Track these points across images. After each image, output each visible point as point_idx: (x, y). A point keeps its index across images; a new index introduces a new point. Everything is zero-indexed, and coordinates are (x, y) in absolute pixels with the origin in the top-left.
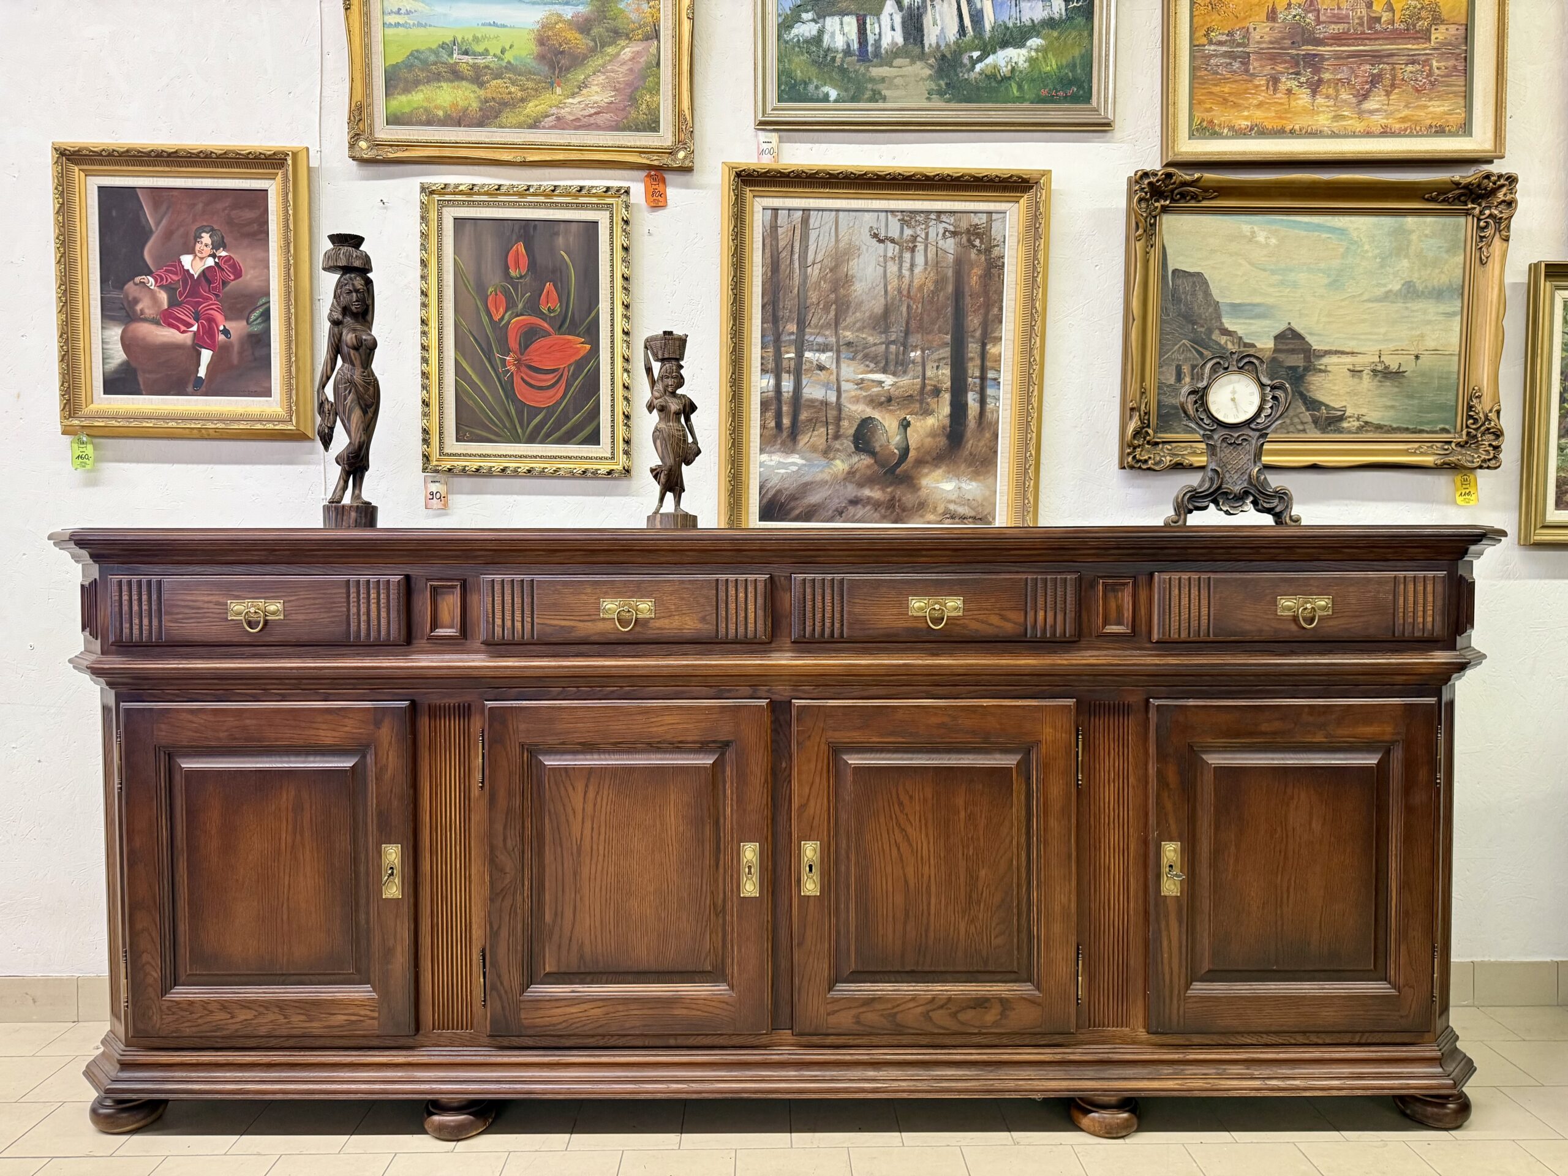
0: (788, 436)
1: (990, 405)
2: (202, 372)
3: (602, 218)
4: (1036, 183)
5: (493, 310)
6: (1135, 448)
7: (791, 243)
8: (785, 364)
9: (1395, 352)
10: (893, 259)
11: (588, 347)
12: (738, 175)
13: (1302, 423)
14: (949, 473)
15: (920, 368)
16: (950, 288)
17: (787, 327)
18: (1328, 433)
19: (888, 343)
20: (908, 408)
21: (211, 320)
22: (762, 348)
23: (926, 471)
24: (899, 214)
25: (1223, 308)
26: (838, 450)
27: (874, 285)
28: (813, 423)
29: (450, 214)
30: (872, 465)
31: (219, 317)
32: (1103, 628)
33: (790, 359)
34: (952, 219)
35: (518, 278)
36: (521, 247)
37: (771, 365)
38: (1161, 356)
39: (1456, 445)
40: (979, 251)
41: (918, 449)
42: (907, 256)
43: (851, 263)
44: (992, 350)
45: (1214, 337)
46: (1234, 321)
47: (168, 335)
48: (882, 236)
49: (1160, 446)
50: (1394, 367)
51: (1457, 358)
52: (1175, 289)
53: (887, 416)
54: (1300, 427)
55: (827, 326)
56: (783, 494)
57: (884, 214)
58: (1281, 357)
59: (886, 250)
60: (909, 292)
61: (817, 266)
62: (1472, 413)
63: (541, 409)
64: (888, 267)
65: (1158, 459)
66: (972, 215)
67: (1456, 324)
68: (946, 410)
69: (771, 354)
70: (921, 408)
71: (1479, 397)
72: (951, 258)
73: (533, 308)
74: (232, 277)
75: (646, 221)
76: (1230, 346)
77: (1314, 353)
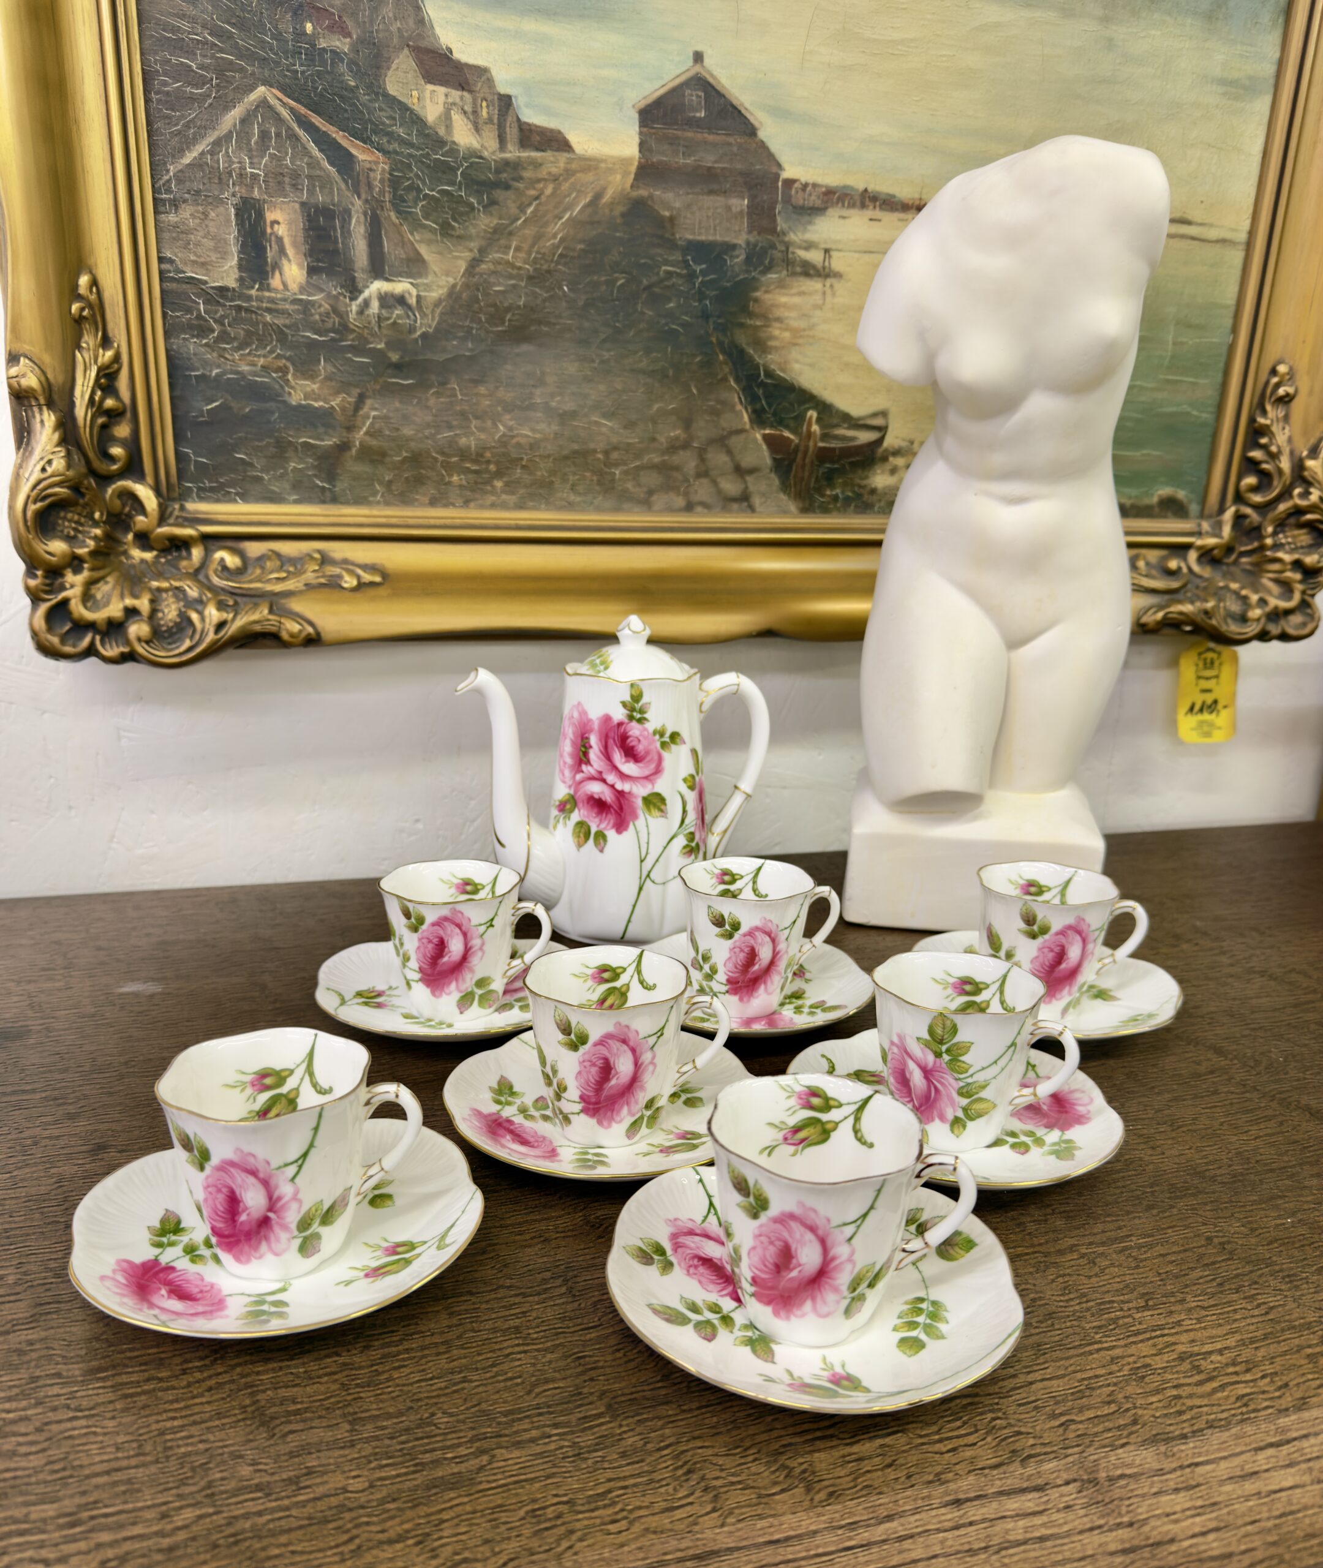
13: (740, 471)
18: (825, 510)
38: (157, 152)
45: (392, 89)
58: (665, 201)
62: (1256, 454)
65: (170, 612)
71: (1286, 400)
76: (463, 136)
77: (787, 199)
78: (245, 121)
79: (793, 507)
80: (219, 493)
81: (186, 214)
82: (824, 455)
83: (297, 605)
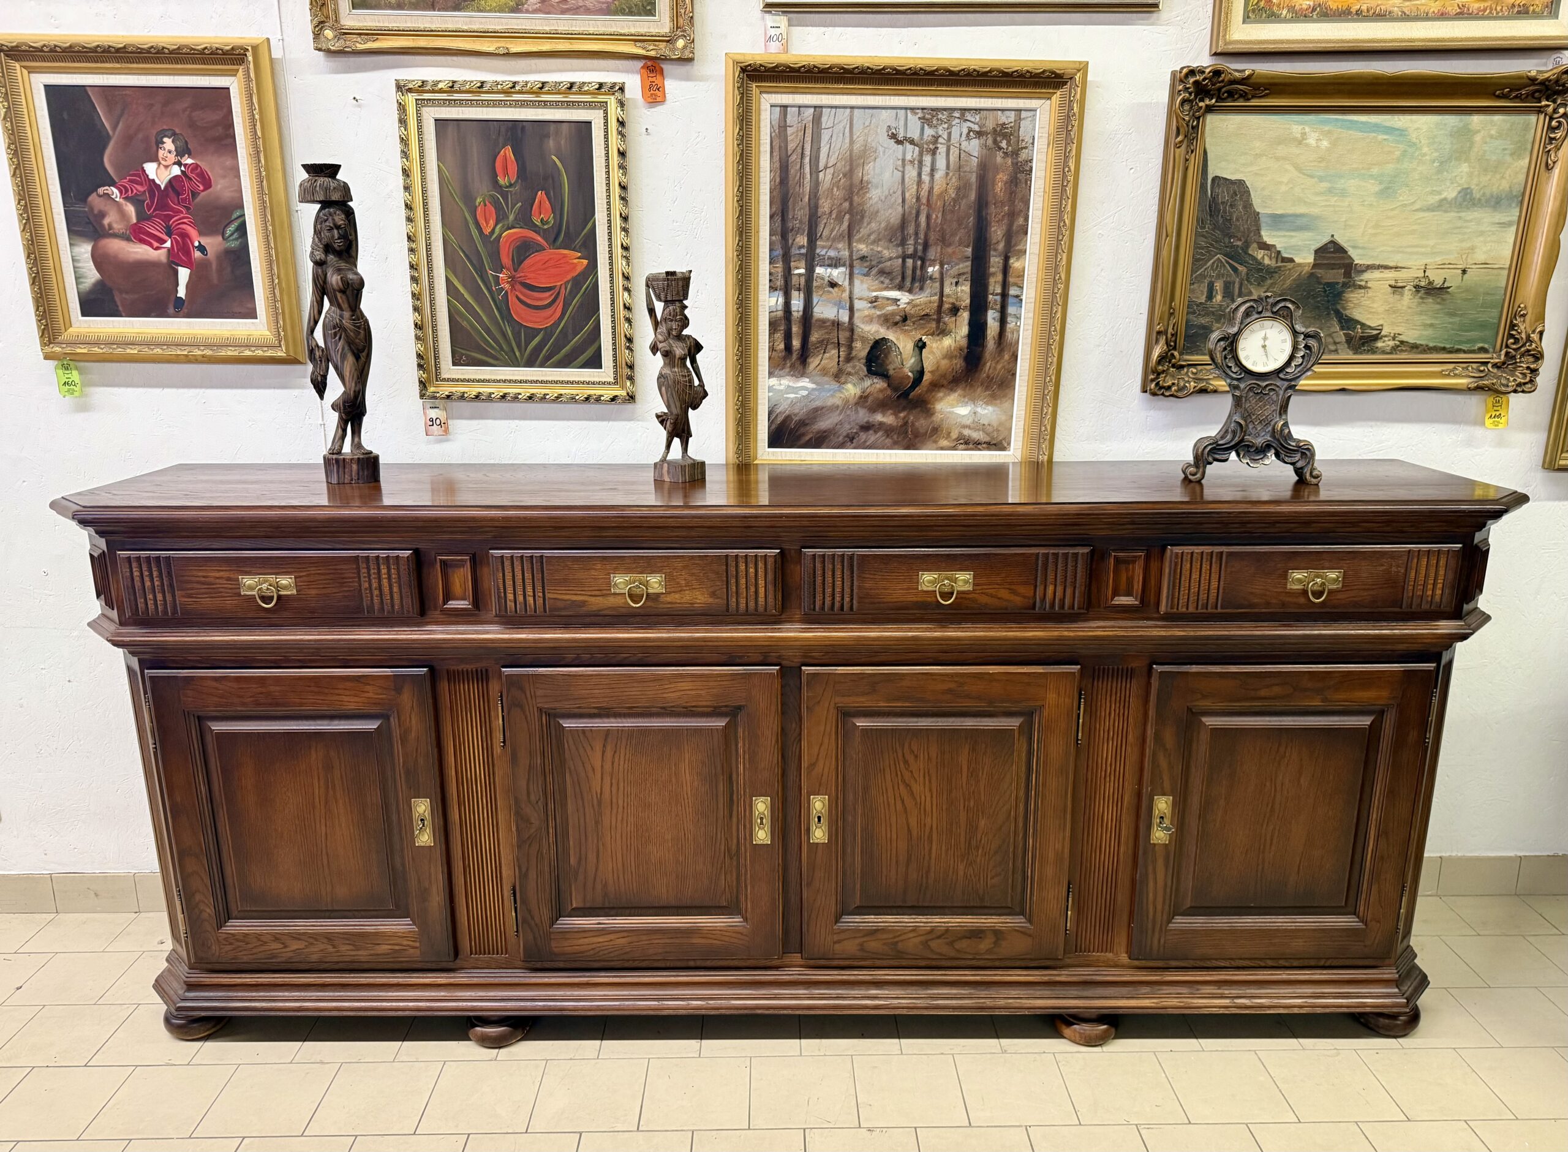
0: (798, 359)
1: (1011, 325)
2: (182, 293)
3: (595, 117)
4: (1071, 78)
5: (482, 222)
6: (1159, 374)
7: (801, 144)
8: (795, 281)
9: (1442, 266)
10: (912, 162)
11: (585, 262)
12: (743, 70)
13: (1335, 343)
14: (964, 397)
15: (937, 285)
16: (973, 196)
17: (798, 240)
18: (1361, 353)
19: (904, 258)
20: (923, 328)
21: (185, 236)
22: (770, 263)
23: (941, 394)
24: (920, 111)
25: (1263, 220)
26: (849, 374)
27: (891, 191)
28: (824, 345)
29: (431, 114)
30: (885, 389)
31: (193, 232)
32: (1112, 600)
33: (800, 275)
34: (978, 117)
35: (507, 187)
36: (508, 151)
37: (780, 282)
38: (1193, 272)
39: (1492, 367)
40: (1005, 153)
41: (932, 372)
42: (927, 159)
43: (866, 168)
44: (1015, 263)
45: (1250, 252)
46: (1275, 233)
47: (140, 251)
48: (900, 137)
49: (1185, 370)
50: (1438, 283)
51: (1506, 272)
52: (1214, 199)
53: (901, 337)
54: (1332, 348)
55: (840, 237)
56: (792, 420)
57: (903, 111)
58: (1320, 272)
59: (904, 154)
60: (928, 200)
61: (830, 171)
62: (1514, 332)
63: (539, 331)
64: (906, 172)
65: (1182, 384)
66: (999, 112)
67: (1510, 236)
68: (964, 330)
69: (780, 270)
70: (938, 327)
71: (1524, 316)
72: (975, 162)
73: (525, 220)
74: (201, 188)
75: (643, 117)
76: (1267, 261)
77: (1355, 268)
78: (1213, 263)
79: (1351, 353)
80: (1192, 354)
81: (1196, 285)
82: (1362, 338)
83: (1211, 382)
